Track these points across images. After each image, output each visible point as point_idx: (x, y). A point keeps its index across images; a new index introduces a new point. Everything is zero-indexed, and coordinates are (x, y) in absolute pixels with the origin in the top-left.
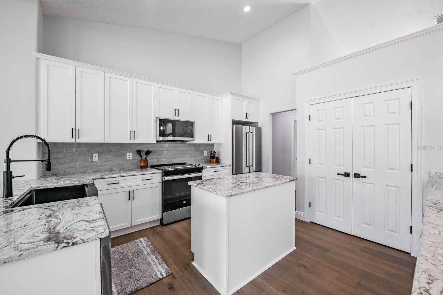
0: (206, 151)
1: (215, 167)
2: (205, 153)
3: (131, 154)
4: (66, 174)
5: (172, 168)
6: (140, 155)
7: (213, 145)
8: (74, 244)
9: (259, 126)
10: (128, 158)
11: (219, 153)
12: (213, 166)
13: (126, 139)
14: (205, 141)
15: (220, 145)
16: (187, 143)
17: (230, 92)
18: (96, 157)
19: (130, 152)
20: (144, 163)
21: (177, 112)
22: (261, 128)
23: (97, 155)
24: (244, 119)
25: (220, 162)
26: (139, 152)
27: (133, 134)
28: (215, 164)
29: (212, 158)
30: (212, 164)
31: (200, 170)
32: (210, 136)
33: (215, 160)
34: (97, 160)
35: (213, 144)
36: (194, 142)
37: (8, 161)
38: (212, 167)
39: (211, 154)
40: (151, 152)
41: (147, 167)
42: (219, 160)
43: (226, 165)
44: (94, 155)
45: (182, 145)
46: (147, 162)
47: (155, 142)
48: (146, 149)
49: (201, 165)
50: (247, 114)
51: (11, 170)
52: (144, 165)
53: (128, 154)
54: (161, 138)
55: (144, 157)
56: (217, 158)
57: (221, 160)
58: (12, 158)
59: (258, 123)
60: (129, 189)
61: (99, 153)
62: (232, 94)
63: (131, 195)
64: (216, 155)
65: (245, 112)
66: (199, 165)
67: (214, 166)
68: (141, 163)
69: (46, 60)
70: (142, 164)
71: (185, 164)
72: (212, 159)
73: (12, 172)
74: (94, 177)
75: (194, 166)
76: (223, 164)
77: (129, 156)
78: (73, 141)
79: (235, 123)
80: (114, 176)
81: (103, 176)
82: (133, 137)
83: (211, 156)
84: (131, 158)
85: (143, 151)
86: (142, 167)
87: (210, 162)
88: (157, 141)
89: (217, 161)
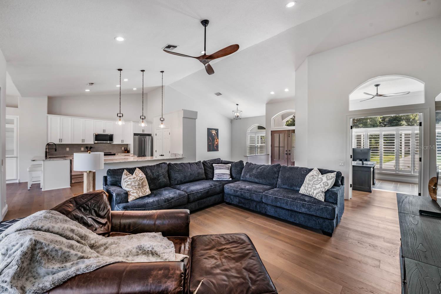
2: (123, 148)
3: (83, 148)
6: (87, 149)
9: (152, 136)
10: (82, 150)
11: (129, 148)
13: (80, 142)
14: (120, 143)
15: (128, 144)
18: (68, 149)
21: (104, 131)
24: (141, 132)
26: (87, 147)
29: (125, 150)
32: (122, 141)
33: (126, 152)
34: (68, 150)
36: (114, 143)
40: (93, 146)
45: (109, 144)
47: (93, 143)
48: (90, 146)
50: (144, 130)
53: (82, 148)
54: (96, 142)
55: (89, 149)
57: (130, 151)
59: (151, 134)
61: (69, 148)
62: (133, 122)
65: (142, 129)
69: (50, 116)
76: (131, 153)
78: (60, 143)
79: (135, 134)
82: (83, 141)
85: (89, 147)
88: (94, 143)
89: (128, 152)
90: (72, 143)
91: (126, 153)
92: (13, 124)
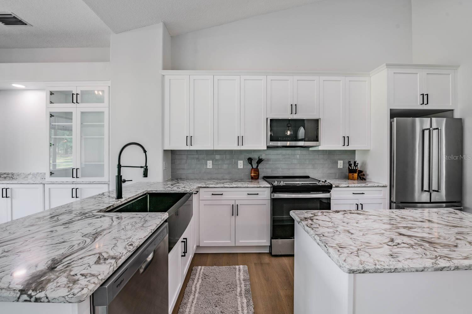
0: (342, 162)
1: (356, 186)
2: (340, 164)
3: (242, 162)
4: (187, 179)
5: (282, 183)
6: (251, 163)
7: (353, 152)
8: (37, 300)
9: (457, 115)
10: (239, 167)
11: (364, 164)
12: (350, 185)
13: (233, 146)
14: (338, 146)
15: (366, 152)
16: (311, 149)
17: (385, 64)
18: (210, 164)
19: (240, 160)
20: (254, 173)
21: (294, 108)
22: (461, 119)
23: (211, 162)
24: (417, 105)
25: (365, 179)
26: (250, 160)
27: (240, 140)
28: (356, 181)
29: (352, 171)
30: (350, 181)
31: (327, 188)
32: (346, 139)
33: (356, 175)
34: (211, 167)
35: (355, 151)
36: (320, 148)
37: (119, 166)
38: (348, 187)
39: (350, 165)
40: (263, 160)
41: (258, 179)
42: (364, 175)
43: (376, 185)
44: (208, 162)
45: (304, 152)
46: (258, 172)
47: (266, 149)
48: (257, 157)
49: (330, 181)
50: (425, 97)
51: (121, 175)
52: (254, 176)
53: (239, 162)
54: (273, 143)
55: (255, 166)
56: (360, 172)
57: (367, 175)
58: (122, 164)
59: (453, 110)
60: (233, 202)
61: (213, 160)
62: (388, 65)
63: (235, 210)
64: (359, 168)
65: (419, 94)
66: (326, 181)
67: (353, 185)
68: (251, 173)
70: (253, 174)
71: (308, 177)
72: (351, 174)
73: (122, 176)
74: (200, 185)
75: (317, 183)
76: (371, 182)
77: (241, 164)
78: (188, 148)
79: (394, 114)
80: (217, 186)
81: (208, 185)
82: (240, 143)
83: (349, 168)
84: (242, 167)
85: (255, 159)
86: (252, 178)
87: (348, 178)
88: (268, 147)
89: (361, 176)
90: (215, 149)
91: (353, 179)
92: (103, 102)
